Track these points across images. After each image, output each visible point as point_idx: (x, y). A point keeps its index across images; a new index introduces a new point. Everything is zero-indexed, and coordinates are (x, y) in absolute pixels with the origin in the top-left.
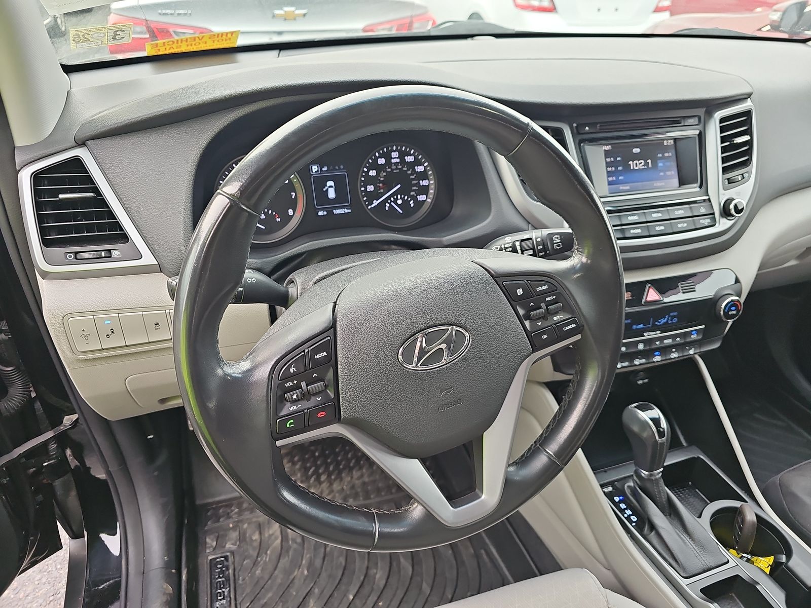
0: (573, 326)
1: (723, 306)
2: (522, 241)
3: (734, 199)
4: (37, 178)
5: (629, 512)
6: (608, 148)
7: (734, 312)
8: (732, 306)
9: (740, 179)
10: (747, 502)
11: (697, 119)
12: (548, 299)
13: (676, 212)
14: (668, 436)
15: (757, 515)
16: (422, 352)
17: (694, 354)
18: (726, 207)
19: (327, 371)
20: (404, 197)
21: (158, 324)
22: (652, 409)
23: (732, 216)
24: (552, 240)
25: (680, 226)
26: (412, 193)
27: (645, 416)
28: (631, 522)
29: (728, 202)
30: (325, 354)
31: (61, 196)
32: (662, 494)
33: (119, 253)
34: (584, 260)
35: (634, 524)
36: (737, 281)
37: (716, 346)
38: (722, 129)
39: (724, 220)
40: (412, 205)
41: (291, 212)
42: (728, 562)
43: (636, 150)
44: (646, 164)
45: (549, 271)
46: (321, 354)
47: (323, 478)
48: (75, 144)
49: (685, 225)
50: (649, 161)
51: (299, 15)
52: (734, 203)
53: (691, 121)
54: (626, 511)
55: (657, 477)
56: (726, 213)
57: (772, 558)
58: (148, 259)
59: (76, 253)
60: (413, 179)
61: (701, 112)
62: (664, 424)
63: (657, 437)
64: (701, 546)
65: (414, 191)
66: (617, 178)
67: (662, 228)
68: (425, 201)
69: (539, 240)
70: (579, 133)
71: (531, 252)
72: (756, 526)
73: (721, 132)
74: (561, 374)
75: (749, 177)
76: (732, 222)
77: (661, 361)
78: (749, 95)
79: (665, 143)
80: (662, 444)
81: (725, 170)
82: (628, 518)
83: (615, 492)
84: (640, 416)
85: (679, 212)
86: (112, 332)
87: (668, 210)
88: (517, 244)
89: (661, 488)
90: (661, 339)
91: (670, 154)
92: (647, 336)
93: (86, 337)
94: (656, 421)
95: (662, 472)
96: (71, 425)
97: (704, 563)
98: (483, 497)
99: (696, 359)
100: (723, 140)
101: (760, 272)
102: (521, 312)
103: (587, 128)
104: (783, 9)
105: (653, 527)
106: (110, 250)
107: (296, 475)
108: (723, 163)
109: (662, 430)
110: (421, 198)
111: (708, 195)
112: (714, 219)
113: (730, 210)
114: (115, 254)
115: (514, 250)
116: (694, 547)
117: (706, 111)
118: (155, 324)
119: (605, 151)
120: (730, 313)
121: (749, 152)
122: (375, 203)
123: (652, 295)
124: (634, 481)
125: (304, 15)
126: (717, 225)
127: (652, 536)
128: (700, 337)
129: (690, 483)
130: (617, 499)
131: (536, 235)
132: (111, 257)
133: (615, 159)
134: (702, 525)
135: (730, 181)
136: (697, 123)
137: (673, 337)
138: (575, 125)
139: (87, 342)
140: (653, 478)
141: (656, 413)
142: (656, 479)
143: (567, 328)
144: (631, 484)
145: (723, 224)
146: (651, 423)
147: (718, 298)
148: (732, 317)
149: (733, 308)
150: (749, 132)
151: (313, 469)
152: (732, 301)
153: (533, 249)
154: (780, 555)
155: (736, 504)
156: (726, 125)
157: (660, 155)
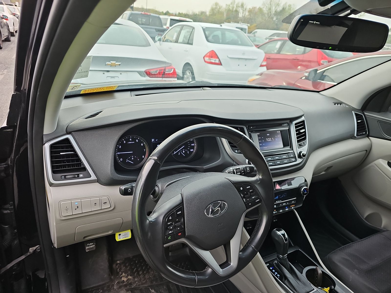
0: (259, 200)
1: (302, 190)
2: (236, 169)
3: (302, 152)
4: (52, 147)
5: (276, 273)
6: (258, 134)
7: (306, 193)
8: (305, 190)
9: (303, 144)
10: (318, 266)
11: (287, 124)
12: (250, 191)
13: (283, 157)
14: (288, 241)
15: (322, 271)
16: (213, 211)
17: (294, 209)
18: (300, 154)
19: (181, 219)
20: (185, 150)
21: (96, 203)
22: (281, 230)
23: (302, 158)
24: (246, 169)
25: (285, 161)
26: (188, 149)
27: (279, 233)
28: (278, 277)
29: (300, 152)
30: (180, 212)
31: (61, 154)
32: (288, 265)
33: (82, 175)
34: (261, 177)
35: (279, 278)
36: (306, 181)
37: (301, 205)
38: (296, 127)
39: (299, 159)
40: (188, 153)
41: (143, 157)
42: (314, 289)
43: (268, 135)
44: (272, 139)
45: (250, 181)
46: (179, 212)
47: (141, 273)
48: (67, 133)
49: (287, 161)
50: (273, 138)
51: (117, 65)
52: (302, 153)
53: (285, 125)
54: (275, 273)
55: (286, 257)
56: (300, 156)
57: (329, 288)
58: (93, 177)
59: (65, 176)
60: (189, 144)
61: (288, 121)
62: (286, 236)
63: (285, 242)
64: (304, 284)
65: (189, 148)
66: (262, 144)
67: (279, 162)
68: (193, 151)
69: (242, 169)
70: (249, 129)
71: (240, 173)
72: (322, 275)
73: (296, 128)
74: (248, 218)
75: (306, 144)
76: (302, 160)
77: (282, 212)
78: (303, 115)
79: (277, 132)
80: (286, 244)
81: (298, 141)
82: (276, 276)
83: (270, 266)
84: (278, 233)
85: (284, 157)
86: (78, 207)
87: (280, 156)
88: (235, 170)
89: (287, 262)
90: (282, 203)
91: (279, 136)
92: (277, 202)
93: (67, 210)
94: (284, 235)
95: (287, 255)
96: (33, 252)
97: (306, 291)
98: (232, 264)
99: (294, 211)
100: (296, 131)
101: (313, 176)
102: (242, 196)
103: (251, 127)
104: (309, 72)
105: (286, 278)
106: (79, 174)
107: (128, 272)
108: (297, 139)
109: (286, 238)
110: (192, 150)
111: (293, 150)
112: (296, 159)
113: (301, 155)
114: (81, 176)
115: (234, 173)
116: (301, 284)
117: (290, 121)
118: (95, 204)
119: (258, 135)
120: (305, 193)
121: (305, 135)
122: (175, 153)
123: (278, 187)
124: (277, 260)
125: (120, 65)
126: (297, 161)
127: (286, 282)
128: (295, 202)
129: (296, 261)
130: (271, 268)
131: (241, 167)
132: (79, 177)
133: (261, 138)
134: (303, 276)
135: (300, 145)
136: (287, 125)
137: (286, 202)
138: (247, 126)
139: (67, 212)
140: (284, 258)
141: (283, 232)
142: (285, 258)
143: (257, 201)
144: (276, 262)
145: (299, 161)
146: (282, 236)
147: (300, 187)
148: (305, 194)
149: (305, 191)
150: (304, 128)
151: (135, 269)
152: (305, 188)
153: (240, 172)
154: (332, 286)
155: (314, 267)
156: (297, 126)
157: (276, 136)
